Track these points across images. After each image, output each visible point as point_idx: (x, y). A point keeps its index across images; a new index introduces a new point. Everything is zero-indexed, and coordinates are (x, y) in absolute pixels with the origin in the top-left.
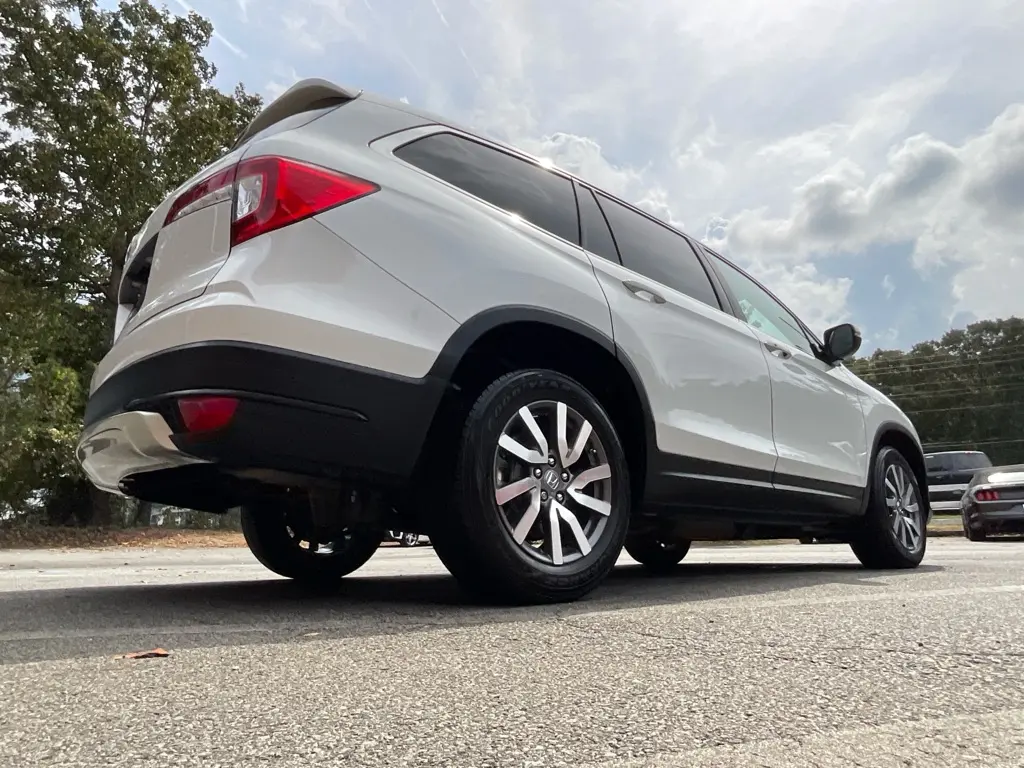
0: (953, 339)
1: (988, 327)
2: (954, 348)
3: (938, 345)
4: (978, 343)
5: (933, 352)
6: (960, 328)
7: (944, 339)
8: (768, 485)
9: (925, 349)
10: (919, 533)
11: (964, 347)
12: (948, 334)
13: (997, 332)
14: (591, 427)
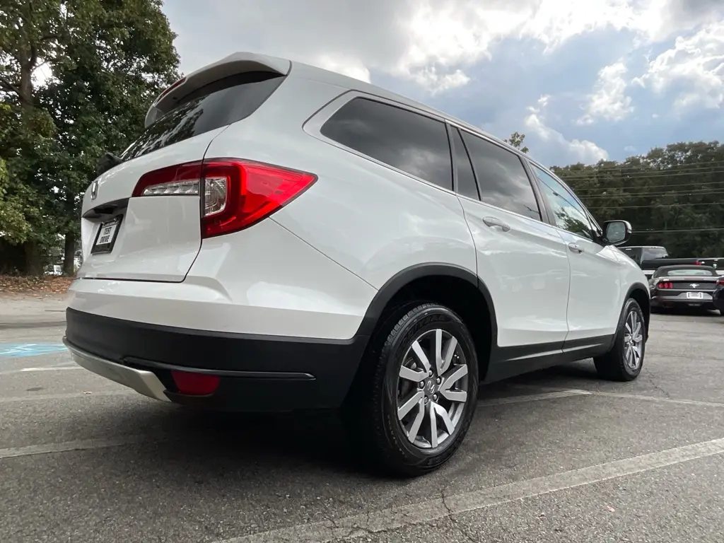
0: (655, 154)
1: (681, 147)
2: (655, 161)
3: (643, 158)
4: (672, 158)
5: (639, 164)
6: (662, 147)
7: (649, 154)
8: (560, 351)
9: (634, 161)
10: (640, 356)
11: (661, 161)
12: (652, 151)
13: (687, 151)
14: (456, 341)
